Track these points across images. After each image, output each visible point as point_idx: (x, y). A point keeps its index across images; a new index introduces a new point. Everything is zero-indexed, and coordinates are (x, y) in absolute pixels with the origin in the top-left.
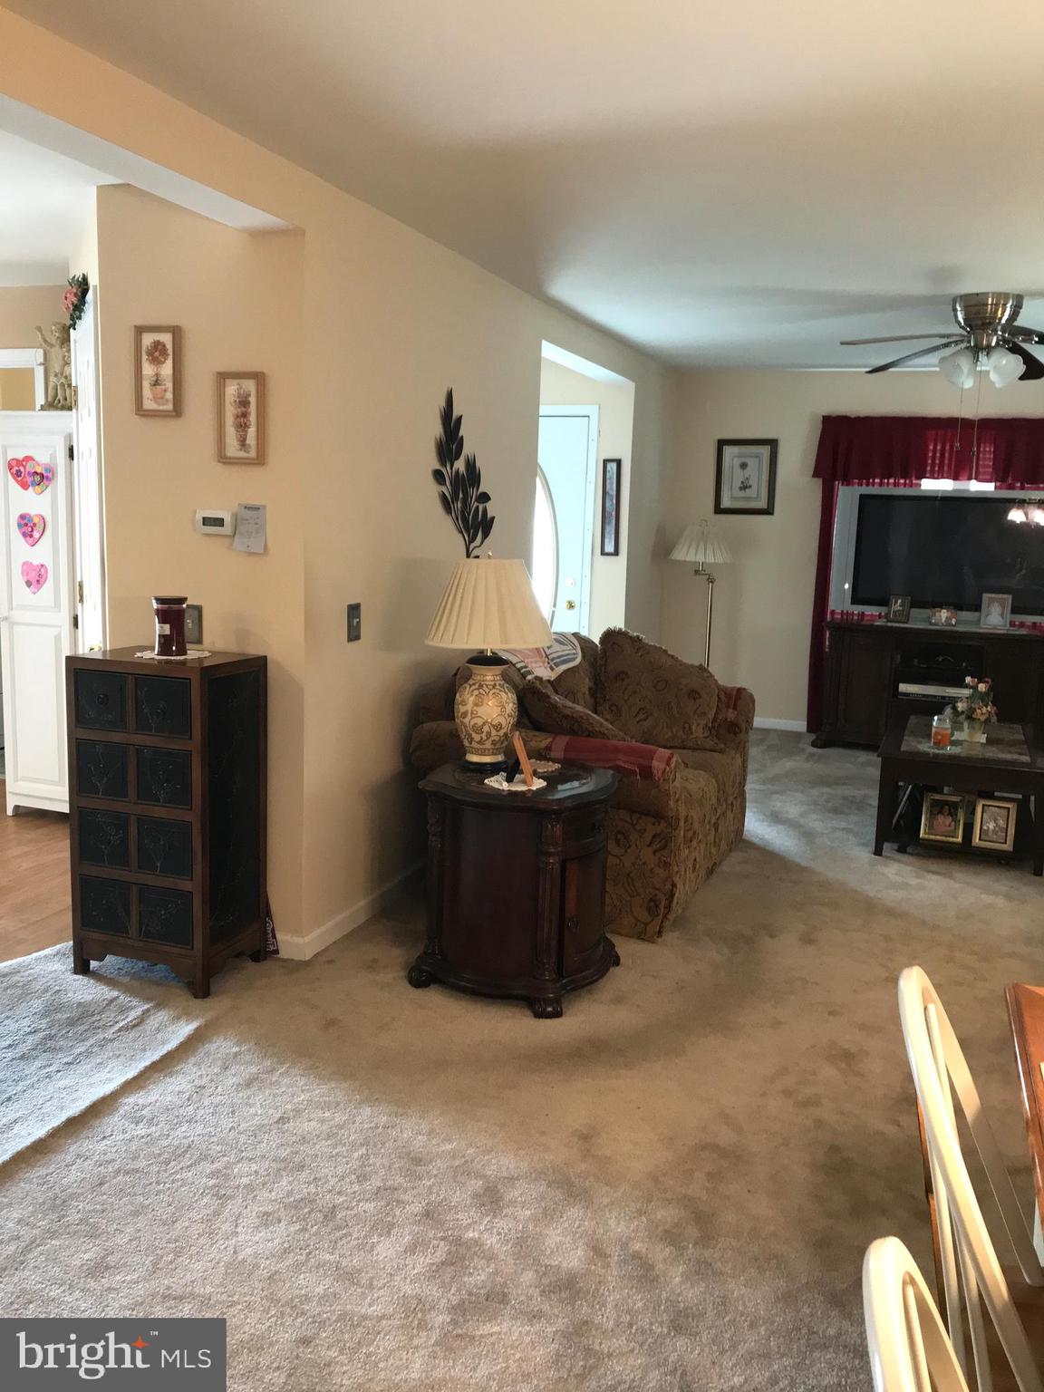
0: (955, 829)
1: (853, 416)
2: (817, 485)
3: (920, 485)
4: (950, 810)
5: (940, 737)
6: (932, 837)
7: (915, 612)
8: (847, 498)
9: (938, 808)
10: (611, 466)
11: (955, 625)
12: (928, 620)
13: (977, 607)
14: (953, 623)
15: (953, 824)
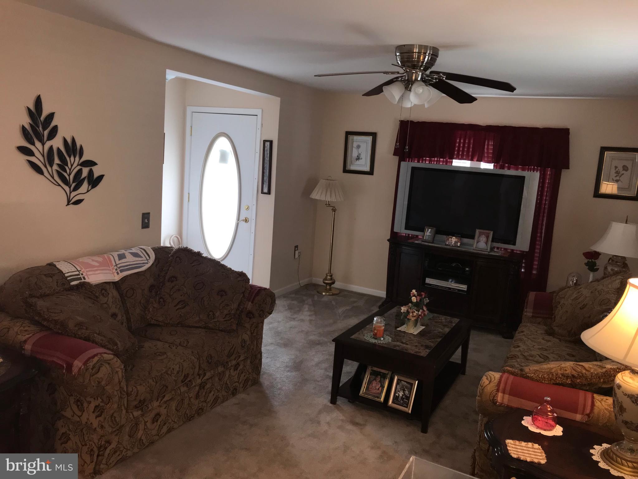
0: (381, 392)
2: (394, 160)
3: (452, 162)
4: (381, 380)
5: (376, 332)
6: (367, 396)
7: (438, 237)
10: (268, 145)
12: (444, 242)
13: (473, 237)
14: (459, 245)
15: (381, 388)
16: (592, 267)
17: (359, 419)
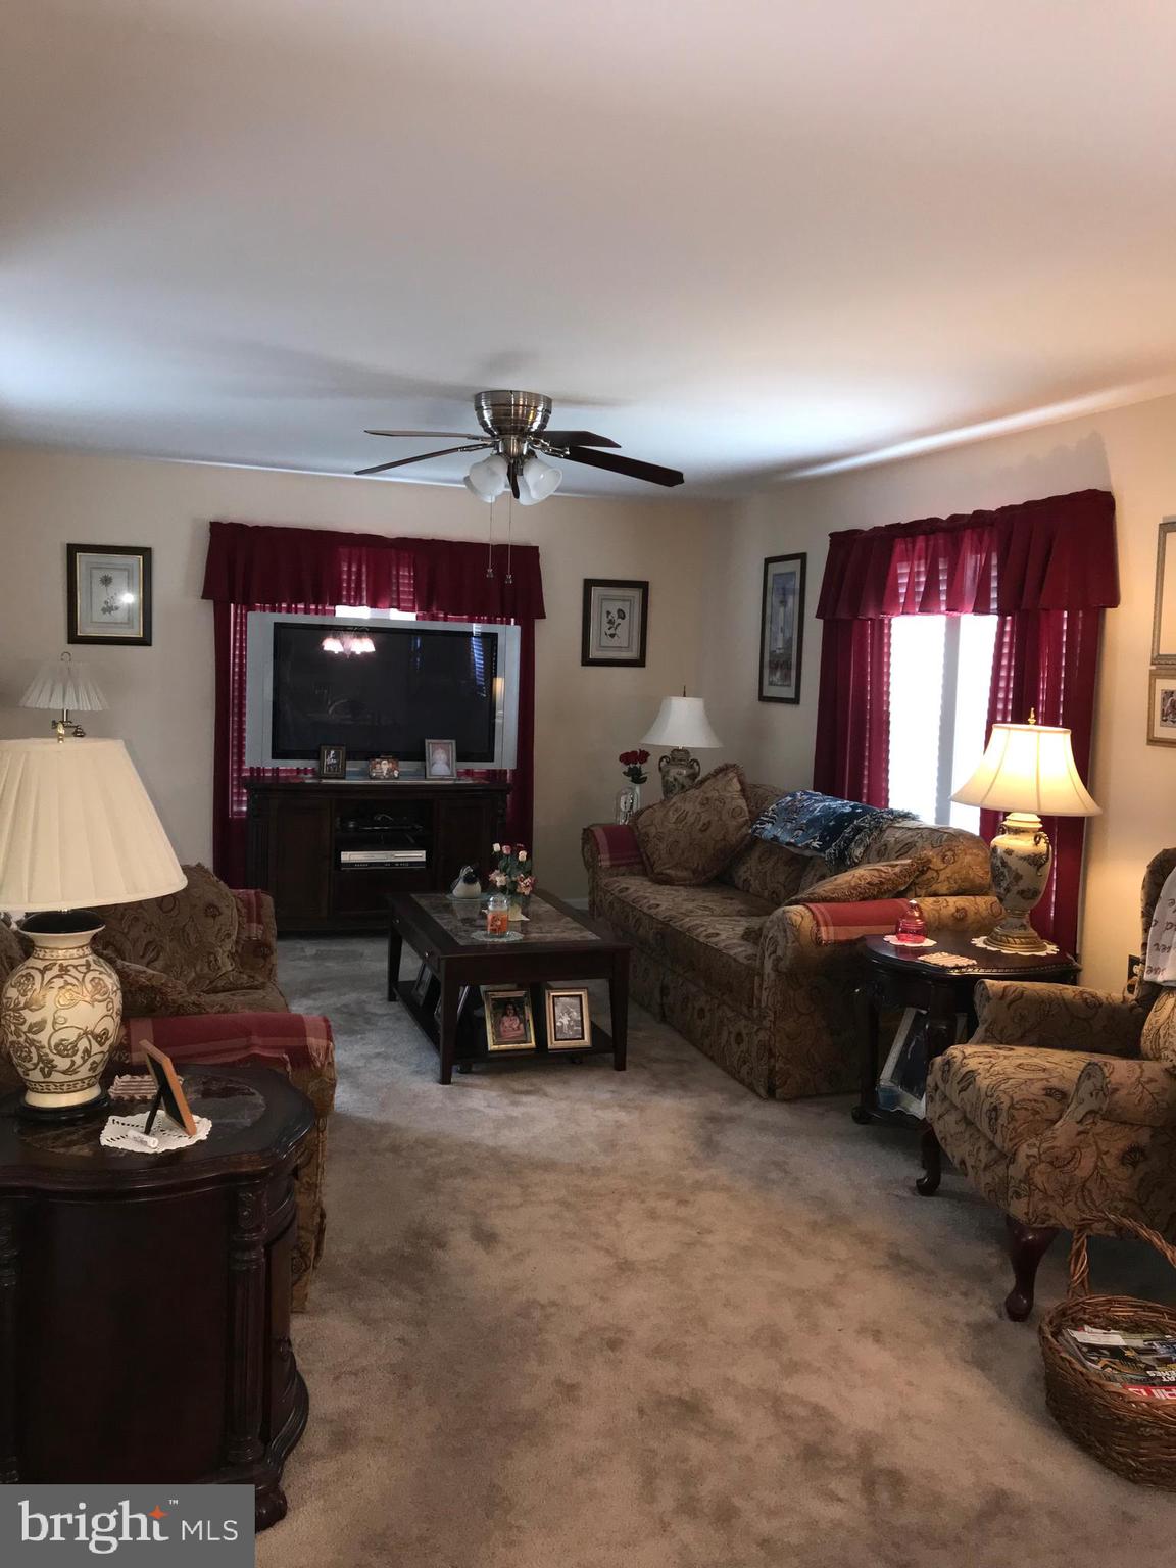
0: (526, 1032)
1: (224, 522)
2: (208, 608)
3: (334, 612)
4: (515, 1009)
5: (499, 923)
6: (503, 1047)
7: (352, 766)
8: (260, 626)
9: (502, 1007)
11: (397, 778)
12: (366, 774)
13: (420, 755)
14: (396, 775)
15: (521, 1025)
16: (637, 777)
17: (517, 1086)
